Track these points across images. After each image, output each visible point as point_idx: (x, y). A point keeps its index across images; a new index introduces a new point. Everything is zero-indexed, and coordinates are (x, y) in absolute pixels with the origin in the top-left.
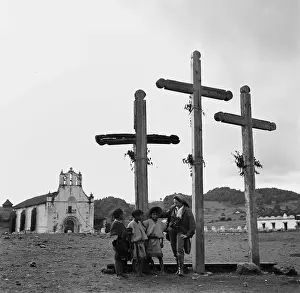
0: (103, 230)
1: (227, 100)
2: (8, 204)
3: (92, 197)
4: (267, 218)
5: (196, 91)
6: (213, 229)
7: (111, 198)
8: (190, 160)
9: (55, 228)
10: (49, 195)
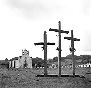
0: (35, 68)
1: (67, 33)
2: (7, 60)
3: (32, 57)
4: (84, 64)
5: (59, 31)
6: (68, 67)
7: (37, 58)
8: (58, 49)
9: (21, 67)
10: (19, 57)
